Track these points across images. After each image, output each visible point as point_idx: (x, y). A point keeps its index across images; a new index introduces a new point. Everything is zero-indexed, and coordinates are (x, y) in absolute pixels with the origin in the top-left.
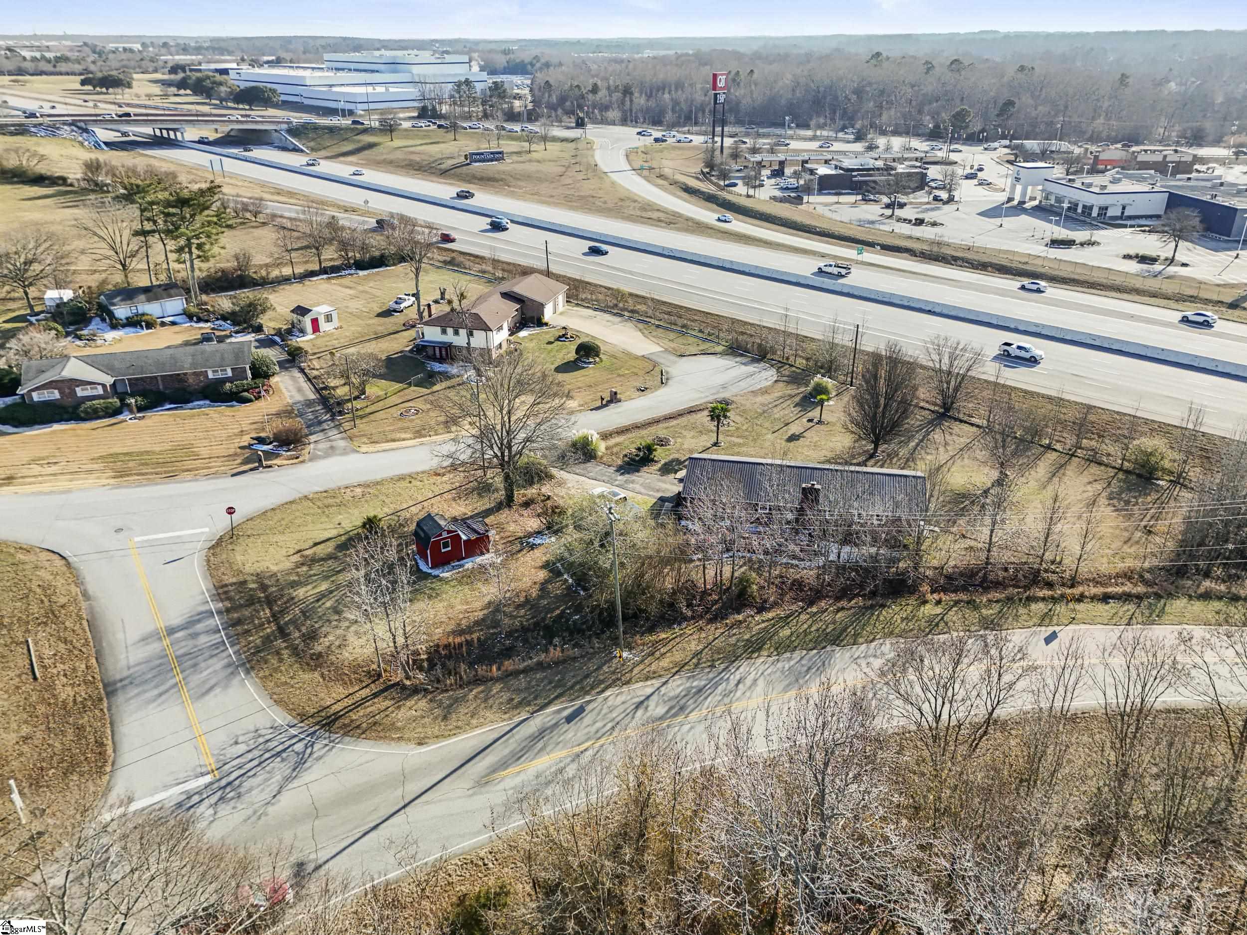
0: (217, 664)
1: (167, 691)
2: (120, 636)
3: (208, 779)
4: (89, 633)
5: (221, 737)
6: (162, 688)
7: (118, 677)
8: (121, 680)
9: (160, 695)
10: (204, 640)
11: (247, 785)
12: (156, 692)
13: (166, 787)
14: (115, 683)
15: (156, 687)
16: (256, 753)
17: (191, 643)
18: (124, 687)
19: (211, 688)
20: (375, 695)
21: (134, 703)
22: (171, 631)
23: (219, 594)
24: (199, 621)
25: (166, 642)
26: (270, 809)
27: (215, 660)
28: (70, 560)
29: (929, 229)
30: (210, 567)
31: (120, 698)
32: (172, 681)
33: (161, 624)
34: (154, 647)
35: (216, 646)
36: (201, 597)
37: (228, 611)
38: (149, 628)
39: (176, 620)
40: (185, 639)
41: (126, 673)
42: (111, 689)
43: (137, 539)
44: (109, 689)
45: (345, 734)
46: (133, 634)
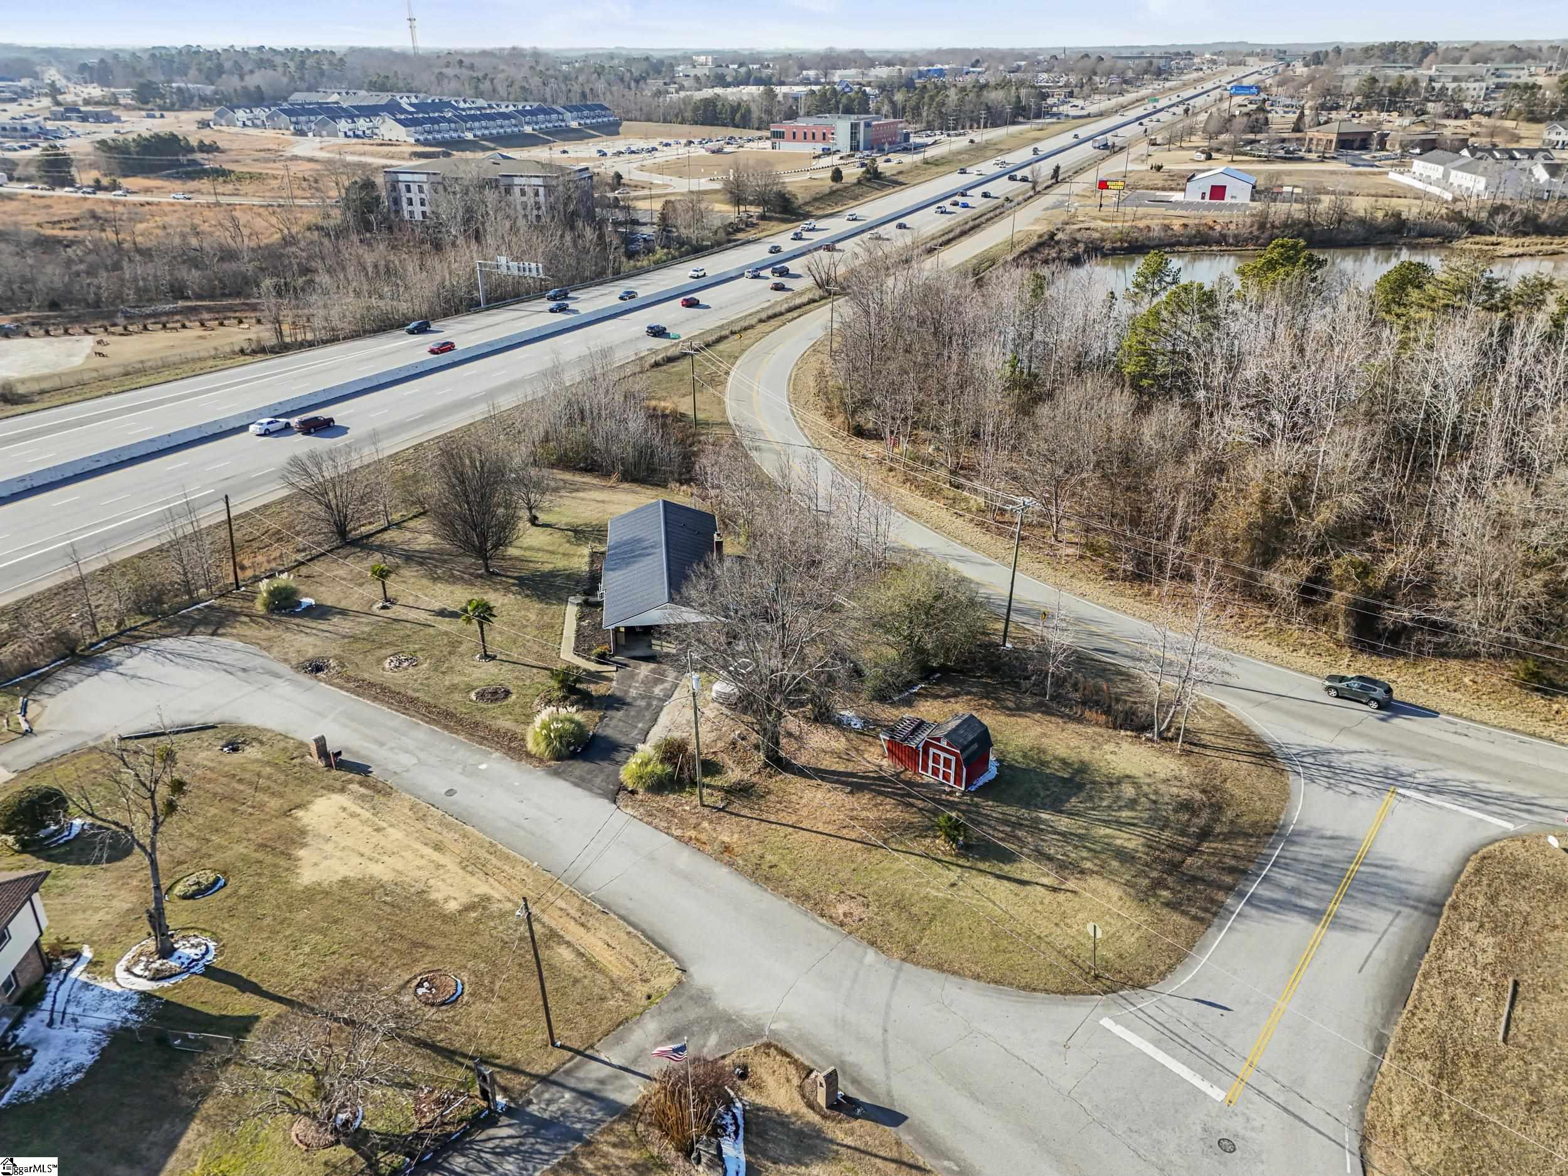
0: (1301, 851)
1: (1376, 866)
2: (1379, 953)
3: (1401, 791)
4: (1416, 986)
5: (1362, 804)
6: (1381, 871)
7: (1416, 914)
8: (1415, 908)
9: (1386, 868)
10: (1289, 880)
11: (1375, 769)
12: (1389, 873)
13: (1441, 808)
14: (1425, 912)
15: (1383, 877)
16: (1346, 778)
17: (1308, 888)
18: (1419, 900)
19: (1332, 838)
20: (1204, 746)
21: (1420, 879)
22: (1315, 915)
23: (1215, 914)
24: (1273, 902)
25: (1333, 908)
26: (1372, 749)
27: (1301, 857)
28: (1356, 1144)
30: (1178, 958)
31: (1430, 893)
32: (1362, 869)
33: (1318, 930)
34: (1351, 912)
35: (1286, 867)
36: (1238, 926)
37: (1229, 889)
38: (1337, 936)
39: (1297, 924)
40: (1307, 895)
41: (1406, 911)
42: (1433, 908)
43: (1217, 1094)
44: (1435, 910)
45: (1263, 742)
46: (1362, 943)
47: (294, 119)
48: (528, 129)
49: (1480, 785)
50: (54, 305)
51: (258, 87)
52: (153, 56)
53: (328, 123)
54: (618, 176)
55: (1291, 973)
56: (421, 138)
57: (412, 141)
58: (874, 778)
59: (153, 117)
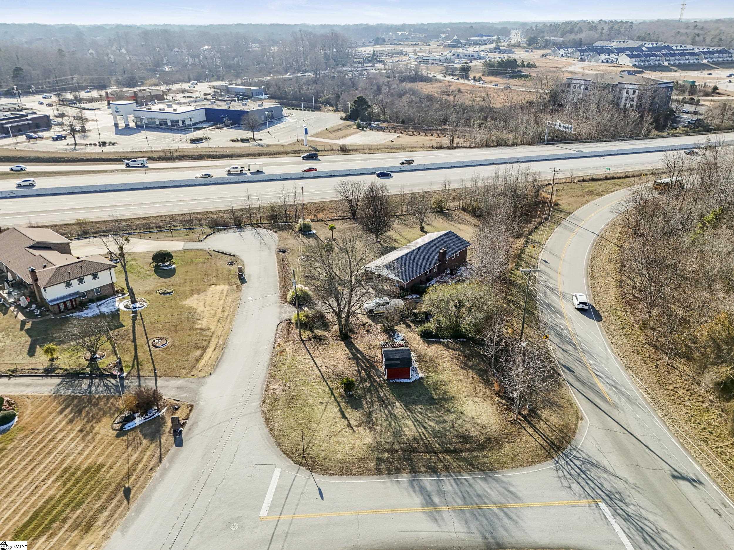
0: (481, 485)
2: (424, 534)
3: (603, 505)
5: (562, 493)
7: (479, 540)
10: (449, 489)
11: (609, 489)
12: (506, 520)
13: (608, 524)
14: (487, 543)
16: (581, 480)
20: (532, 426)
21: (517, 533)
22: (429, 504)
23: (389, 474)
24: (423, 488)
25: (444, 508)
26: (631, 482)
27: (476, 486)
29: (111, 146)
30: (345, 474)
31: (508, 541)
32: (497, 510)
33: (417, 509)
34: (449, 516)
35: (459, 483)
36: (388, 483)
37: (415, 472)
39: (414, 500)
41: (477, 535)
43: (263, 513)
47: (582, 54)
48: (705, 61)
49: (665, 536)
50: (403, 122)
51: (581, 39)
52: (551, 25)
53: (595, 56)
54: (716, 88)
55: (371, 509)
56: (637, 64)
57: (631, 65)
58: (366, 359)
59: (528, 52)
